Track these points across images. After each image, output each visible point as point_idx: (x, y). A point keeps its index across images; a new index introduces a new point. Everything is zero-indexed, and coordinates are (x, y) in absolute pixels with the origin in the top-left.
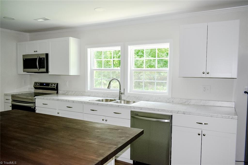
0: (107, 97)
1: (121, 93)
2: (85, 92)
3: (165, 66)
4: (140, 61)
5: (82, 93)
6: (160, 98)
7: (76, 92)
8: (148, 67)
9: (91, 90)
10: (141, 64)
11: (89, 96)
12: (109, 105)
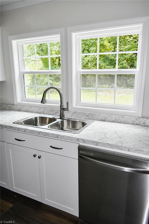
0: (44, 112)
1: (62, 109)
2: (14, 105)
3: (111, 65)
4: (85, 60)
5: (9, 105)
6: (122, 117)
7: (2, 104)
8: (94, 66)
9: (22, 101)
10: (86, 63)
11: (20, 111)
12: (42, 134)
